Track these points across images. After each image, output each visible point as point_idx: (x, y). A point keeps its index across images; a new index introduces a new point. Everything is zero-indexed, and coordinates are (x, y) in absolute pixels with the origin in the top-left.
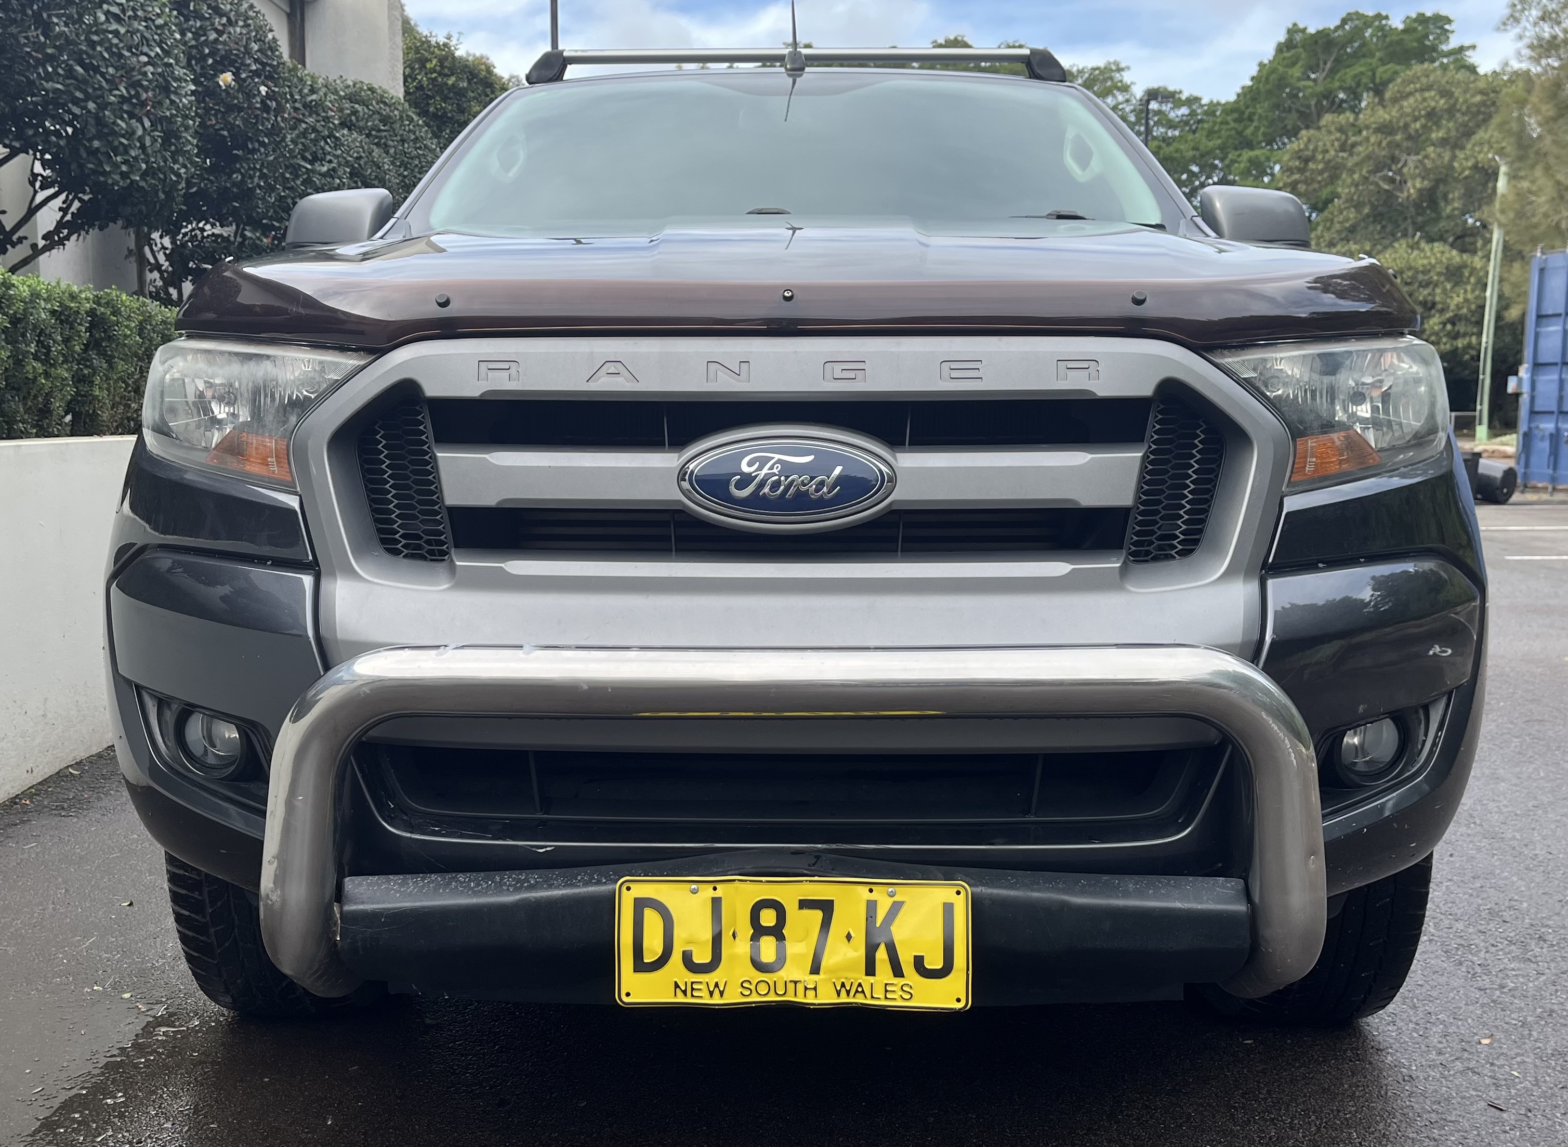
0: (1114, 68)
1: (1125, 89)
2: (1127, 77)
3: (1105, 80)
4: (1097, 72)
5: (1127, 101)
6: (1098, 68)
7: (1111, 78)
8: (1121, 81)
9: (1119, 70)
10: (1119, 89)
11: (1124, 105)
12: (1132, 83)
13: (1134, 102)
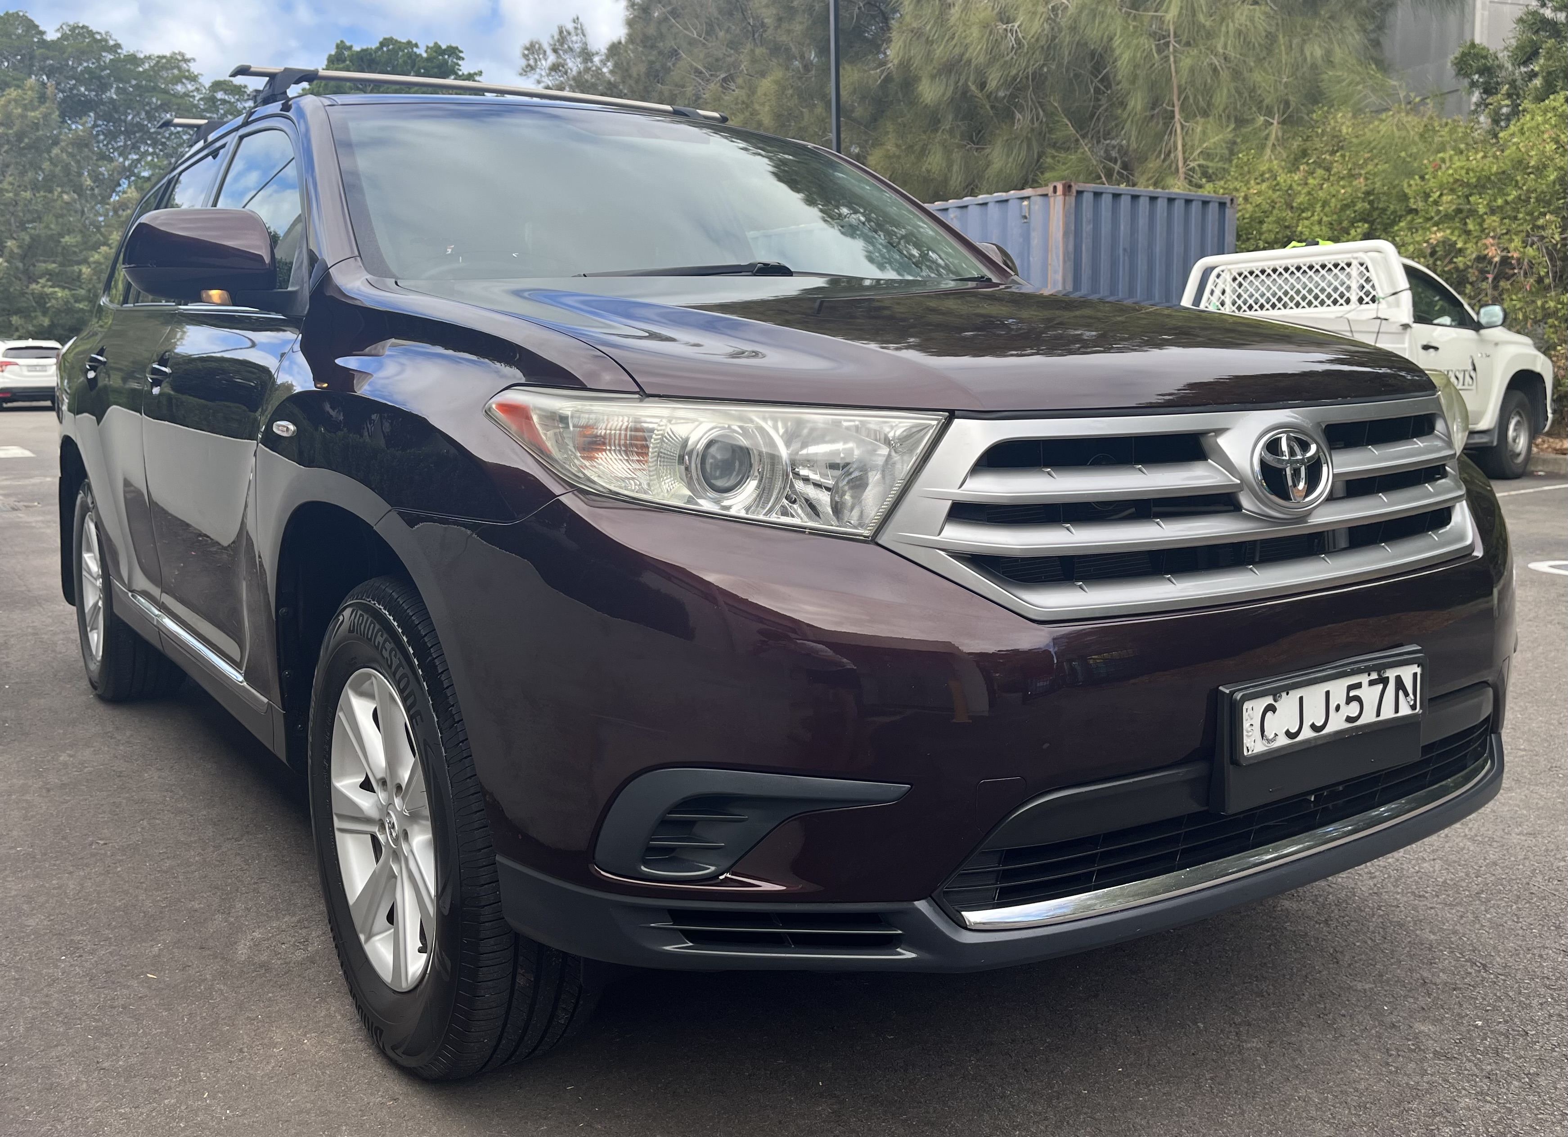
0: (179, 58)
1: (193, 78)
2: (194, 68)
3: (173, 68)
4: (164, 61)
5: (197, 90)
6: (164, 57)
7: (179, 68)
8: (188, 71)
9: (187, 61)
10: (187, 78)
11: (195, 94)
12: (199, 74)
13: (204, 91)
